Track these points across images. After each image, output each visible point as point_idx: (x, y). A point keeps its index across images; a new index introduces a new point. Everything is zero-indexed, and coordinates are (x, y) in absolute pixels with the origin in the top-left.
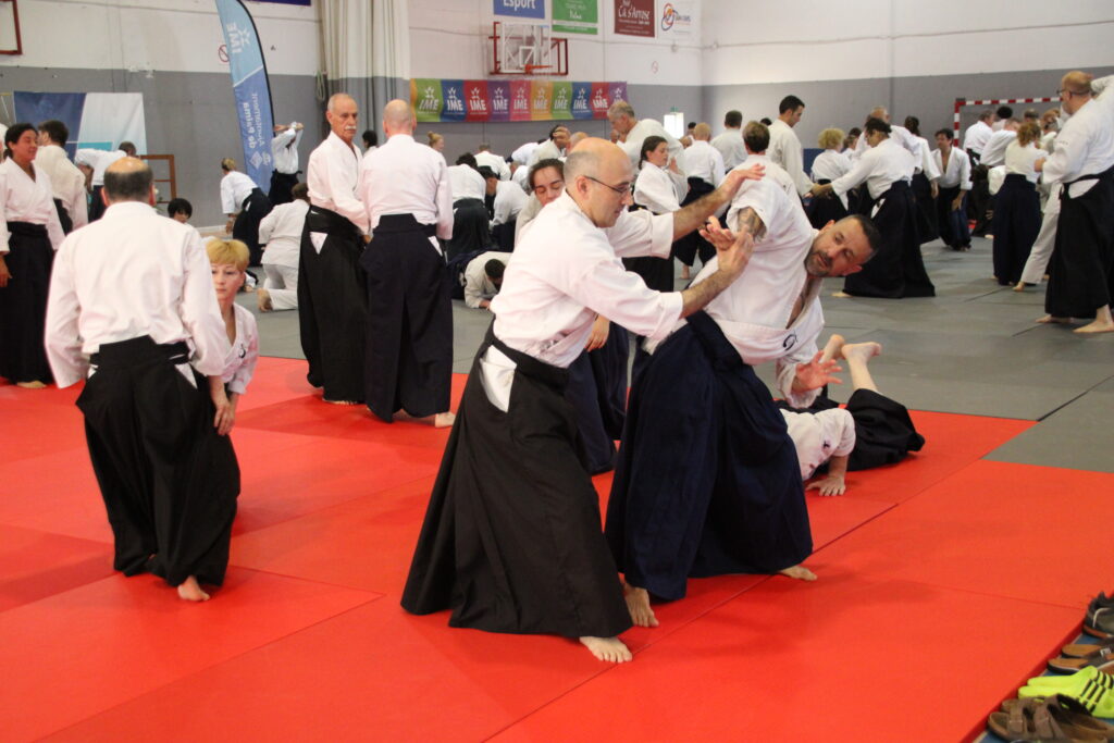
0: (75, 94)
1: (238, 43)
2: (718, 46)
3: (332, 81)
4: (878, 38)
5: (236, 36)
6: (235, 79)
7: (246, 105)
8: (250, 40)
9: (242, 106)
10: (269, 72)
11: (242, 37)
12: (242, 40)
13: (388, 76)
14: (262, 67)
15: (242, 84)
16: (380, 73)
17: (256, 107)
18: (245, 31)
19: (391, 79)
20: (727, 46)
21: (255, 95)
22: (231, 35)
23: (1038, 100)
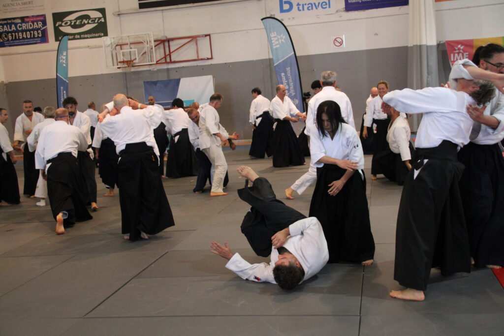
0: (175, 79)
1: (277, 42)
5: (276, 38)
6: (275, 61)
7: (283, 74)
8: (285, 40)
9: (281, 75)
10: (298, 55)
11: (279, 38)
12: (280, 41)
14: (293, 53)
15: (280, 63)
17: (289, 75)
18: (282, 36)
21: (288, 69)
22: (272, 39)
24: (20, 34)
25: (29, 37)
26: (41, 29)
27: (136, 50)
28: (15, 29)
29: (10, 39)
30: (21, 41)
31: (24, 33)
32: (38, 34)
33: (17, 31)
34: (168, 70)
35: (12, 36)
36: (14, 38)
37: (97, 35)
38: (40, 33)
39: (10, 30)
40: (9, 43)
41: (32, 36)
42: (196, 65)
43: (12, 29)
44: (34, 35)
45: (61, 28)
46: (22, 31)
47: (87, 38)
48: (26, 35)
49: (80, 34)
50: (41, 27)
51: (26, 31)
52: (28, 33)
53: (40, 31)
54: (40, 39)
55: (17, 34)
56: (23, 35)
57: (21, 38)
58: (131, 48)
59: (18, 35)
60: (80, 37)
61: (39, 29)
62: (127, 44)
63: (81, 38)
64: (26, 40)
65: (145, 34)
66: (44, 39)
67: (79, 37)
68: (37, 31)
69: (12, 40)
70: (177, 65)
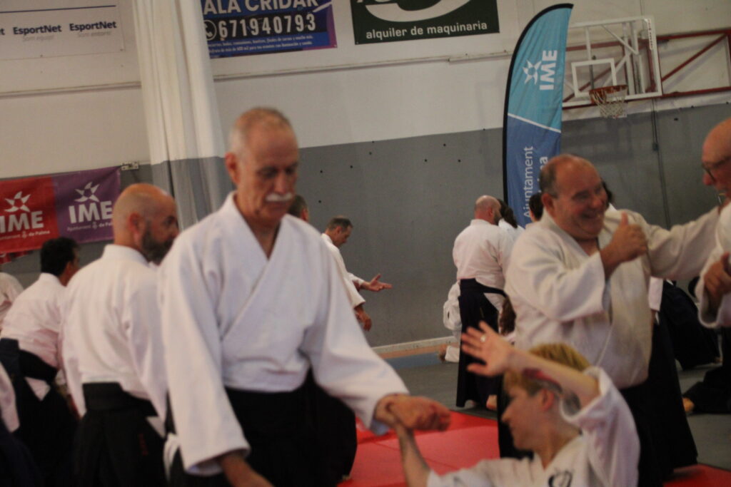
24: (254, 23)
25: (279, 31)
26: (315, 11)
27: (612, 61)
28: (239, 10)
29: (224, 35)
30: (254, 42)
31: (266, 20)
32: (306, 22)
33: (247, 16)
34: (654, 116)
35: (229, 27)
36: (234, 34)
37: (470, 27)
38: (312, 22)
39: (221, 11)
40: (219, 48)
41: (289, 30)
42: (724, 102)
43: (230, 9)
44: (294, 25)
45: (372, 9)
46: (260, 15)
47: (444, 35)
48: (271, 25)
49: (423, 24)
50: (316, 4)
51: (271, 15)
52: (277, 19)
53: (310, 16)
54: (310, 37)
55: (243, 22)
56: (260, 26)
57: (255, 33)
58: (594, 58)
59: (248, 24)
60: (425, 31)
61: (310, 9)
62: (583, 48)
63: (426, 36)
64: (269, 40)
65: (624, 23)
66: (323, 36)
67: (420, 31)
68: (304, 17)
69: (229, 38)
70: (678, 104)
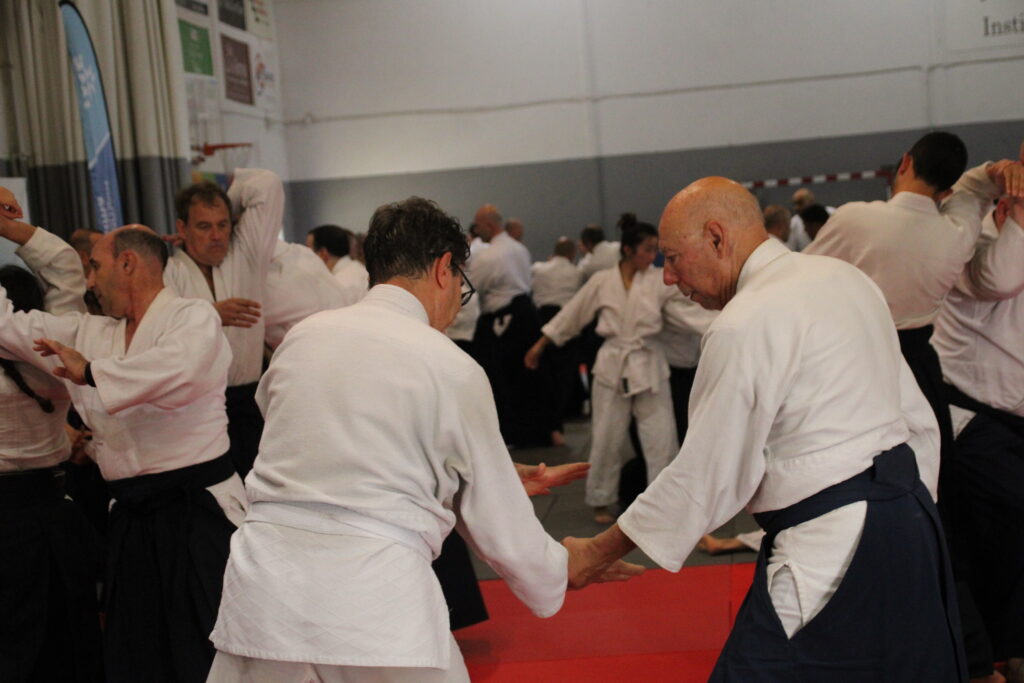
1: (86, 92)
2: (314, 121)
3: (45, 168)
4: (571, 100)
5: (84, 79)
8: (95, 85)
9: (97, 202)
12: (89, 87)
13: (165, 154)
14: (109, 135)
15: (96, 163)
16: (154, 152)
18: (90, 71)
19: (169, 160)
20: (329, 119)
21: (107, 186)
22: (80, 76)
23: (819, 179)
